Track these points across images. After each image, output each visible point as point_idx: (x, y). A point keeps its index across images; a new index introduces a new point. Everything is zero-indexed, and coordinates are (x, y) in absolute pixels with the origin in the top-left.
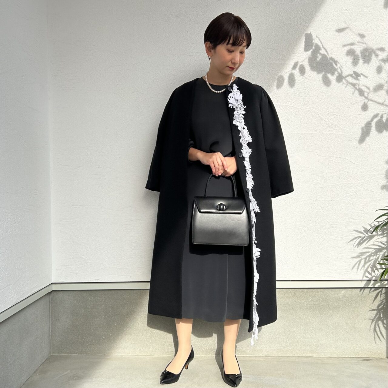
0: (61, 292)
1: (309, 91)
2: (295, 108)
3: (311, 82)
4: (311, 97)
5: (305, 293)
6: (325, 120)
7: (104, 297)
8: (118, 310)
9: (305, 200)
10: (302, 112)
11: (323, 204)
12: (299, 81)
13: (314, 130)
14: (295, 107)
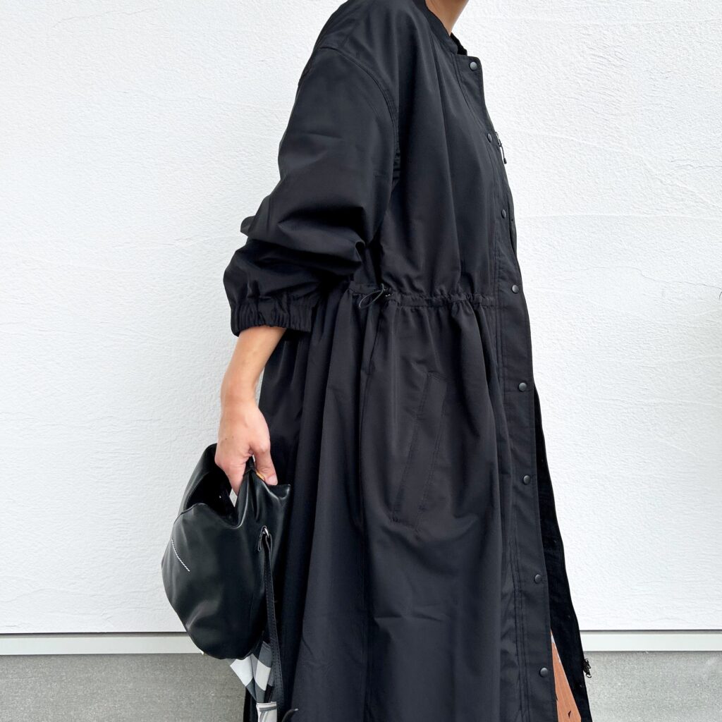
1: (619, 98)
2: (580, 144)
3: (625, 73)
4: (624, 115)
5: (605, 665)
6: (663, 180)
7: (31, 675)
8: (72, 713)
9: (607, 402)
10: (599, 156)
11: (657, 415)
12: (591, 70)
13: (631, 208)
14: (581, 142)
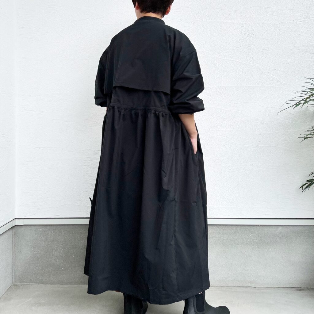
0: (24, 226)
1: (253, 48)
3: (255, 40)
4: (254, 53)
6: (267, 74)
7: (63, 231)
9: (247, 146)
11: (263, 150)
13: (256, 83)
14: (240, 62)
